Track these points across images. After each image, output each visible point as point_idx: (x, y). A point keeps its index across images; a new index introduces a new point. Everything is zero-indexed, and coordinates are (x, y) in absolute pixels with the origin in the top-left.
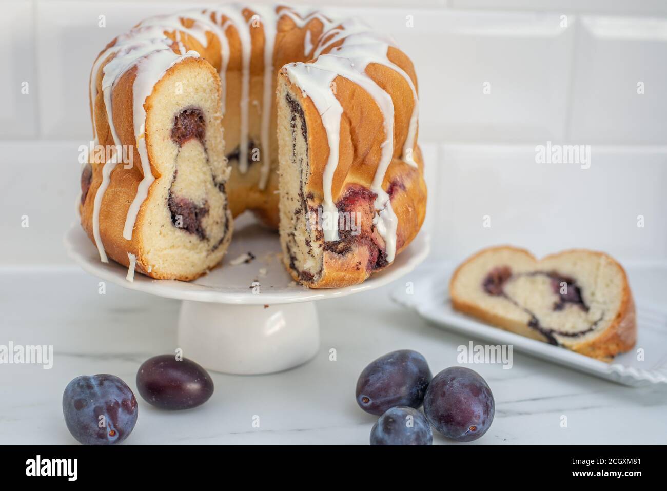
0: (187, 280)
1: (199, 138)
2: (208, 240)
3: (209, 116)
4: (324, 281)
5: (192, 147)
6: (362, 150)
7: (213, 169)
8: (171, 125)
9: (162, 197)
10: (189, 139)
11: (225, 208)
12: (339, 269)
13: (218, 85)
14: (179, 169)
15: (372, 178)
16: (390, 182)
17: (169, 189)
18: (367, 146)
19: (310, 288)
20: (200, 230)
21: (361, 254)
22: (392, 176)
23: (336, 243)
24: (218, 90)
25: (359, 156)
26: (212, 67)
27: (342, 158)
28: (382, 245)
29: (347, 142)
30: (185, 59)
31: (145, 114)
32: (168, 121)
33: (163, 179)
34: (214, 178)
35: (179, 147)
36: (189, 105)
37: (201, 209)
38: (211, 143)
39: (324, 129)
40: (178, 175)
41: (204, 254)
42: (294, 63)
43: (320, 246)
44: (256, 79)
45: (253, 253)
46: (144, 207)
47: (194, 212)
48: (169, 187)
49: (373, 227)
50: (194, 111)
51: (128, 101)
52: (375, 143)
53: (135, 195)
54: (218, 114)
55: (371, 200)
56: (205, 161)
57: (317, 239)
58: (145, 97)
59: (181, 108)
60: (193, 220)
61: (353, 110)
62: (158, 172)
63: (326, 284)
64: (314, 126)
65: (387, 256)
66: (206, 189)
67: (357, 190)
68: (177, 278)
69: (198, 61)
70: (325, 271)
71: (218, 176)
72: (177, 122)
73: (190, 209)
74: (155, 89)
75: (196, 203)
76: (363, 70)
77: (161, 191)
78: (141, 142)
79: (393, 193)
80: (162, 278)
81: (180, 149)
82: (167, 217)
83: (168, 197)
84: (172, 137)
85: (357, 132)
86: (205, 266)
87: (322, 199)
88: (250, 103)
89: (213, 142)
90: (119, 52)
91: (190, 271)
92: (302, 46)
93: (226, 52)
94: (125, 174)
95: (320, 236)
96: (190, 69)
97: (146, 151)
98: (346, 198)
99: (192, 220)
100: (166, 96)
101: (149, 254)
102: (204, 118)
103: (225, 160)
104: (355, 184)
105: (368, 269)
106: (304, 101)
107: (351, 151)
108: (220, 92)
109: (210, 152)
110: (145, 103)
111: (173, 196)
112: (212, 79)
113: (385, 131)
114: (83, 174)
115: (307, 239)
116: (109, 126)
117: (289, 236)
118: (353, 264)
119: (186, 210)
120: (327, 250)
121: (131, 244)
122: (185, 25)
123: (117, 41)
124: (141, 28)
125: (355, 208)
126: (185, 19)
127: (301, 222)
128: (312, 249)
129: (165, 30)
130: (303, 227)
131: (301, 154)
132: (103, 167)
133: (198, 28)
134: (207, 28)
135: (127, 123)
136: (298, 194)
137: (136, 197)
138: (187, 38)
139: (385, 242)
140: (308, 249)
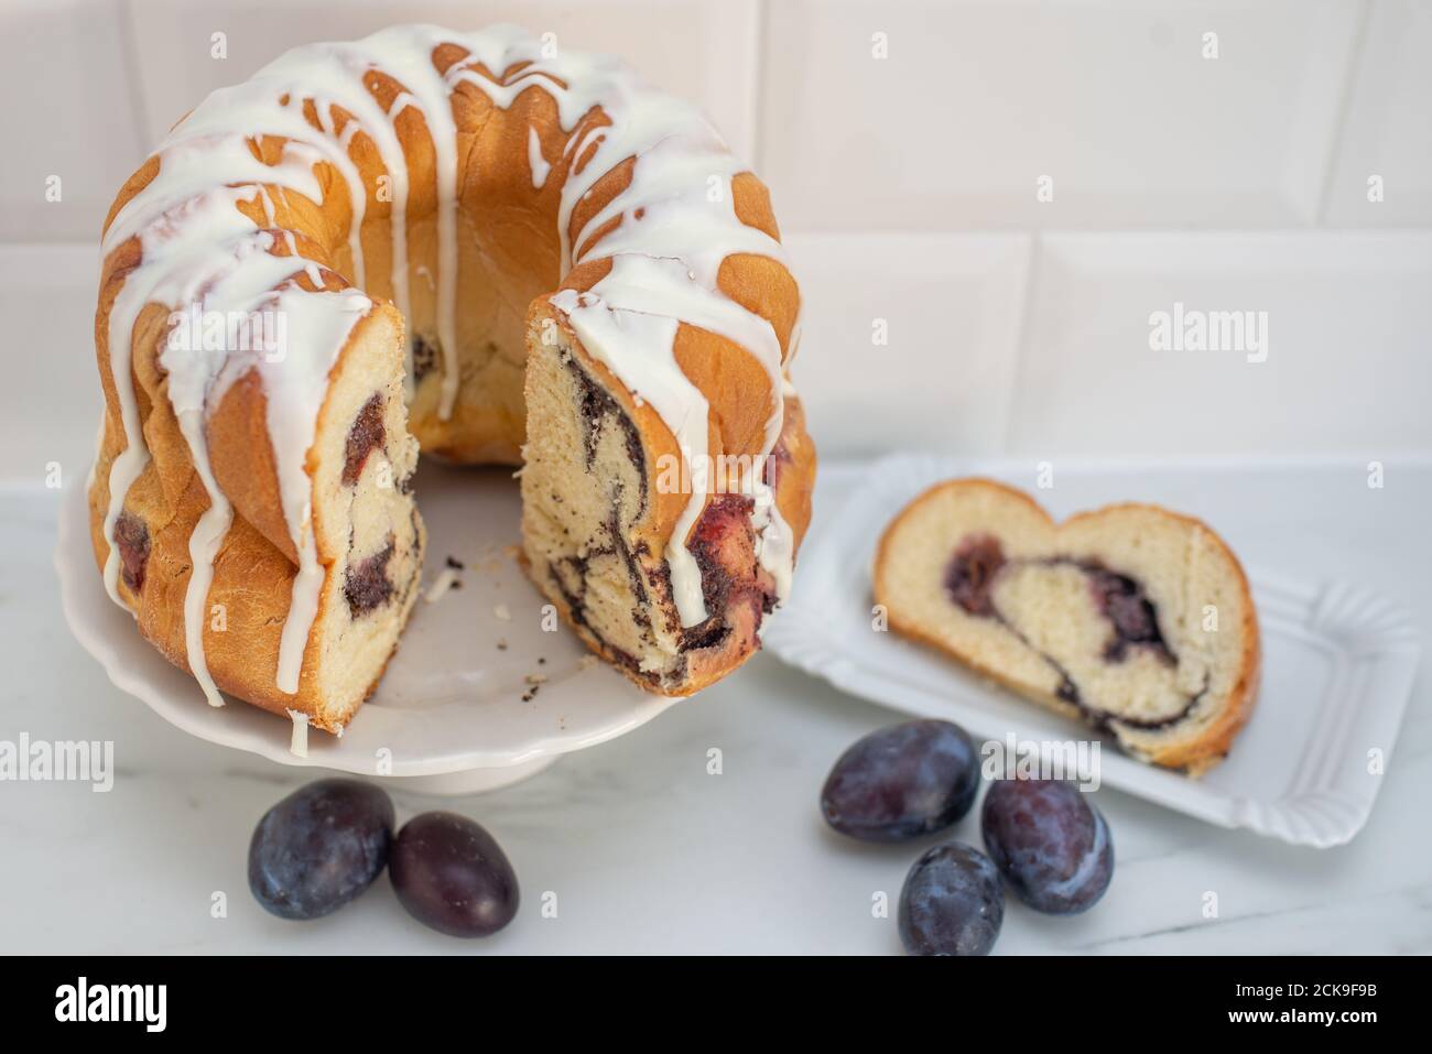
1: (377, 443)
2: (397, 593)
3: (386, 394)
5: (371, 469)
10: (365, 459)
12: (714, 670)
14: (355, 522)
17: (346, 569)
18: (745, 442)
20: (385, 588)
21: (742, 624)
23: (703, 625)
24: (399, 338)
28: (769, 585)
30: (353, 330)
31: (305, 480)
32: (338, 461)
33: (338, 563)
34: (396, 482)
35: (354, 488)
36: (364, 402)
37: (384, 554)
40: (355, 534)
41: (393, 621)
42: (575, 293)
43: (679, 640)
45: (458, 558)
46: (319, 635)
48: (346, 566)
49: (756, 566)
50: (369, 406)
52: (757, 428)
53: (288, 606)
55: (745, 516)
57: (670, 628)
58: (304, 453)
59: (352, 422)
60: (377, 582)
61: (723, 396)
62: (329, 559)
66: (388, 513)
68: (366, 697)
69: (369, 316)
70: (692, 681)
72: (350, 449)
74: (319, 426)
76: (713, 284)
80: (348, 719)
82: (345, 613)
83: (345, 583)
84: (344, 480)
85: (730, 430)
88: (411, 273)
89: (393, 427)
95: (675, 623)
97: (314, 539)
98: (703, 528)
99: (376, 586)
100: (334, 423)
106: (640, 413)
108: (402, 337)
110: (305, 463)
111: (351, 574)
112: (390, 327)
114: (123, 533)
115: (637, 613)
116: (195, 472)
117: (560, 561)
118: (736, 651)
119: (367, 578)
120: (693, 647)
121: (295, 697)
122: (265, 158)
123: (144, 250)
124: (185, 203)
125: (724, 543)
126: (259, 141)
127: (611, 569)
128: (653, 634)
129: (237, 199)
130: (619, 582)
131: (618, 478)
132: (188, 539)
133: (295, 159)
134: (313, 156)
135: (264, 499)
136: (603, 525)
137: (291, 609)
138: (285, 204)
139: (773, 578)
140: (641, 631)
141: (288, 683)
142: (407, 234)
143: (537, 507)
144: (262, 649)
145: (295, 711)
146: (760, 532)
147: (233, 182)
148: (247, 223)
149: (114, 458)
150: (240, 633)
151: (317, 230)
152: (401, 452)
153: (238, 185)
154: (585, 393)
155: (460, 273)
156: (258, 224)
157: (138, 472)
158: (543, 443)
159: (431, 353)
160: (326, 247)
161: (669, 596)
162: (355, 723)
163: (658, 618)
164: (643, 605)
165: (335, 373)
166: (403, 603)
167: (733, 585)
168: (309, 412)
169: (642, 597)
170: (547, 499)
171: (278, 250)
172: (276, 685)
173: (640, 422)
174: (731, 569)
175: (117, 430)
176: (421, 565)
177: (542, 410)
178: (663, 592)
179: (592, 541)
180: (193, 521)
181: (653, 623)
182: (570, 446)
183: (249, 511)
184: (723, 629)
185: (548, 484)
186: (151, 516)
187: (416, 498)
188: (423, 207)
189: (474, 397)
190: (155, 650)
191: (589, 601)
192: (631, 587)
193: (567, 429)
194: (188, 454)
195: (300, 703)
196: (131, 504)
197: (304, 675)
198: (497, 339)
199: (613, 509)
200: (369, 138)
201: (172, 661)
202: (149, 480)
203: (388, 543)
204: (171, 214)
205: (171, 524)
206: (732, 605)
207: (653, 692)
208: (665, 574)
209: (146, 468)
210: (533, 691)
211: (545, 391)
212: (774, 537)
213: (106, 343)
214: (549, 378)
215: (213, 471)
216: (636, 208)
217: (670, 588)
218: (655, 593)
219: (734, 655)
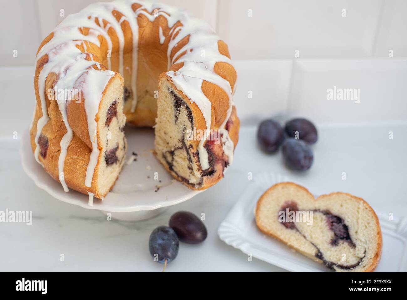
1: (115, 115)
2: (119, 161)
5: (113, 123)
6: (219, 118)
7: (120, 124)
9: (103, 157)
10: (112, 119)
11: (124, 139)
12: (211, 183)
13: (122, 82)
20: (116, 158)
21: (219, 170)
25: (217, 121)
28: (226, 159)
31: (96, 123)
32: (104, 118)
34: (120, 128)
35: (108, 127)
36: (112, 102)
37: (116, 149)
39: (204, 119)
40: (108, 141)
41: (118, 169)
43: (201, 173)
44: (127, 55)
45: (136, 152)
46: (97, 169)
47: (114, 152)
48: (105, 150)
49: (223, 153)
54: (121, 96)
56: (117, 124)
57: (199, 170)
58: (95, 114)
59: (108, 108)
61: (215, 101)
62: (101, 147)
64: (199, 118)
66: (117, 137)
69: (115, 77)
70: (204, 184)
72: (108, 116)
74: (100, 107)
76: (212, 70)
79: (229, 129)
82: (105, 164)
83: (105, 155)
84: (106, 124)
85: (217, 112)
87: (197, 146)
88: (125, 69)
92: (158, 37)
93: (110, 45)
94: (79, 149)
95: (200, 168)
97: (97, 141)
98: (208, 141)
101: (100, 189)
102: (116, 103)
106: (192, 105)
109: (119, 118)
110: (95, 118)
111: (107, 153)
113: (229, 105)
114: (41, 140)
115: (189, 166)
116: (63, 121)
117: (166, 152)
118: (217, 178)
119: (111, 155)
120: (205, 175)
121: (90, 188)
122: (84, 33)
123: (49, 58)
124: (61, 45)
125: (214, 146)
126: (82, 28)
127: (181, 153)
128: (193, 172)
129: (76, 44)
130: (183, 157)
131: (184, 125)
132: (60, 142)
133: (93, 34)
134: (97, 33)
135: (83, 128)
136: (179, 140)
137: (90, 162)
138: (90, 46)
139: (228, 157)
140: (190, 171)
141: (88, 184)
142: (124, 57)
143: (160, 137)
144: (81, 174)
145: (90, 192)
146: (224, 143)
147: (75, 39)
148: (79, 51)
149: (38, 119)
150: (75, 169)
151: (99, 54)
152: (121, 119)
153: (76, 40)
154: (175, 101)
155: (139, 69)
156: (82, 51)
157: (45, 123)
158: (162, 117)
159: (129, 93)
160: (101, 59)
161: (198, 160)
162: (107, 197)
163: (195, 167)
164: (191, 163)
165: (104, 92)
166: (120, 164)
167: (217, 158)
168: (97, 103)
169: (190, 160)
170: (163, 134)
171: (88, 58)
172: (85, 184)
173: (192, 108)
174: (216, 153)
175: (40, 111)
176: (126, 153)
177: (162, 107)
178: (197, 159)
179: (176, 145)
180: (61, 137)
181: (194, 168)
182: (170, 117)
183: (78, 133)
184: (213, 171)
185: (163, 129)
186: (49, 136)
187: (125, 133)
188: (128, 49)
189: (141, 106)
190: (49, 175)
191: (175, 163)
192: (187, 158)
193: (170, 112)
194: (61, 116)
195: (92, 190)
196: (43, 132)
197: (93, 181)
198: (149, 89)
199: (183, 135)
200: (113, 29)
201: (54, 178)
202: (49, 126)
203: (117, 146)
204: (57, 48)
205: (55, 138)
206: (216, 164)
207: (193, 189)
208: (197, 154)
209: (48, 122)
210: (158, 189)
211: (163, 101)
212: (229, 145)
213: (38, 84)
214: (164, 97)
215: (68, 121)
216: (191, 48)
217: (199, 158)
218: (194, 159)
219: (216, 178)
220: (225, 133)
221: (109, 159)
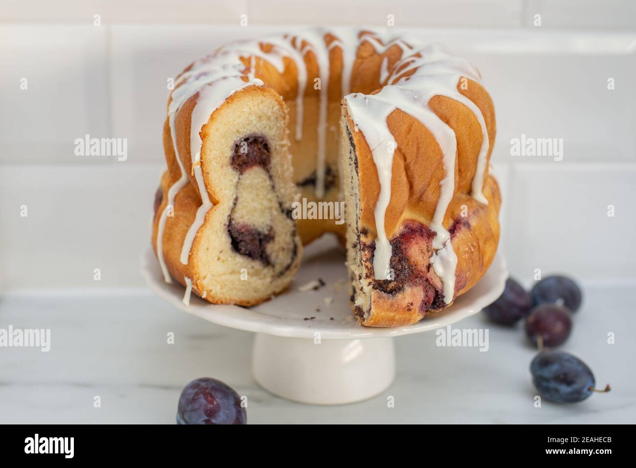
0: (249, 305)
1: (262, 165)
3: (273, 144)
4: (372, 321)
5: (255, 176)
6: (418, 186)
7: (280, 196)
8: (230, 152)
9: (221, 223)
10: (251, 166)
11: (294, 234)
12: (388, 310)
13: (284, 113)
14: (239, 196)
15: (431, 215)
16: (454, 220)
17: (229, 216)
18: (424, 183)
19: (362, 324)
20: (264, 256)
21: (413, 295)
22: (455, 214)
23: (387, 282)
24: (284, 118)
25: (415, 193)
26: (278, 95)
27: (395, 195)
28: (438, 285)
29: (401, 179)
30: (248, 87)
31: (201, 142)
32: (227, 149)
33: (222, 206)
34: (281, 204)
35: (240, 175)
36: (252, 133)
37: (266, 236)
38: (277, 170)
39: (374, 165)
41: (268, 280)
42: (355, 94)
43: (370, 284)
44: (333, 105)
45: (324, 280)
46: (200, 233)
47: (258, 238)
48: (229, 214)
49: (429, 267)
50: (257, 139)
51: (186, 128)
52: (433, 180)
53: (194, 220)
54: (285, 142)
55: (429, 239)
56: (269, 188)
57: (367, 277)
58: (202, 126)
59: (241, 136)
60: (256, 245)
61: (408, 145)
62: (215, 199)
63: (375, 323)
64: (364, 161)
65: (444, 297)
66: (271, 216)
67: (414, 227)
68: (238, 303)
69: (262, 89)
70: (373, 310)
71: (286, 202)
72: (237, 151)
73: (253, 235)
74: (212, 117)
75: (260, 230)
76: (426, 103)
77: (220, 218)
78: (196, 168)
79: (455, 231)
80: (219, 302)
81: (241, 177)
82: (227, 243)
83: (227, 224)
84: (232, 164)
85: (412, 168)
86: (269, 292)
87: (375, 236)
88: (328, 131)
89: (279, 169)
90: (189, 77)
91: (251, 296)
92: (378, 74)
93: (303, 77)
94: (187, 199)
95: (371, 274)
96: (252, 96)
98: (403, 235)
99: (255, 247)
100: (224, 124)
101: (206, 279)
102: (269, 146)
103: (293, 187)
104: (413, 221)
105: (421, 309)
106: (356, 135)
107: (405, 188)
109: (276, 180)
110: (201, 131)
111: (233, 222)
112: (278, 107)
113: (445, 168)
114: (157, 195)
116: (174, 151)
118: (404, 306)
120: (375, 289)
121: (187, 268)
122: (264, 50)
125: (411, 246)
126: (265, 44)
129: (241, 56)
132: (170, 190)
133: (276, 53)
134: (285, 53)
135: (185, 150)
137: (194, 222)
138: (261, 64)
139: (442, 282)
141: (184, 258)
144: (179, 240)
145: (188, 278)
146: (436, 251)
148: (239, 63)
150: (174, 233)
156: (244, 64)
161: (371, 259)
163: (363, 272)
167: (412, 271)
171: (244, 71)
172: (179, 258)
173: (355, 139)
174: (413, 260)
178: (368, 256)
180: (174, 182)
184: (398, 290)
197: (190, 254)
200: (314, 55)
203: (269, 232)
208: (372, 248)
217: (373, 256)
218: (363, 255)
220: (443, 234)
221: (241, 241)
